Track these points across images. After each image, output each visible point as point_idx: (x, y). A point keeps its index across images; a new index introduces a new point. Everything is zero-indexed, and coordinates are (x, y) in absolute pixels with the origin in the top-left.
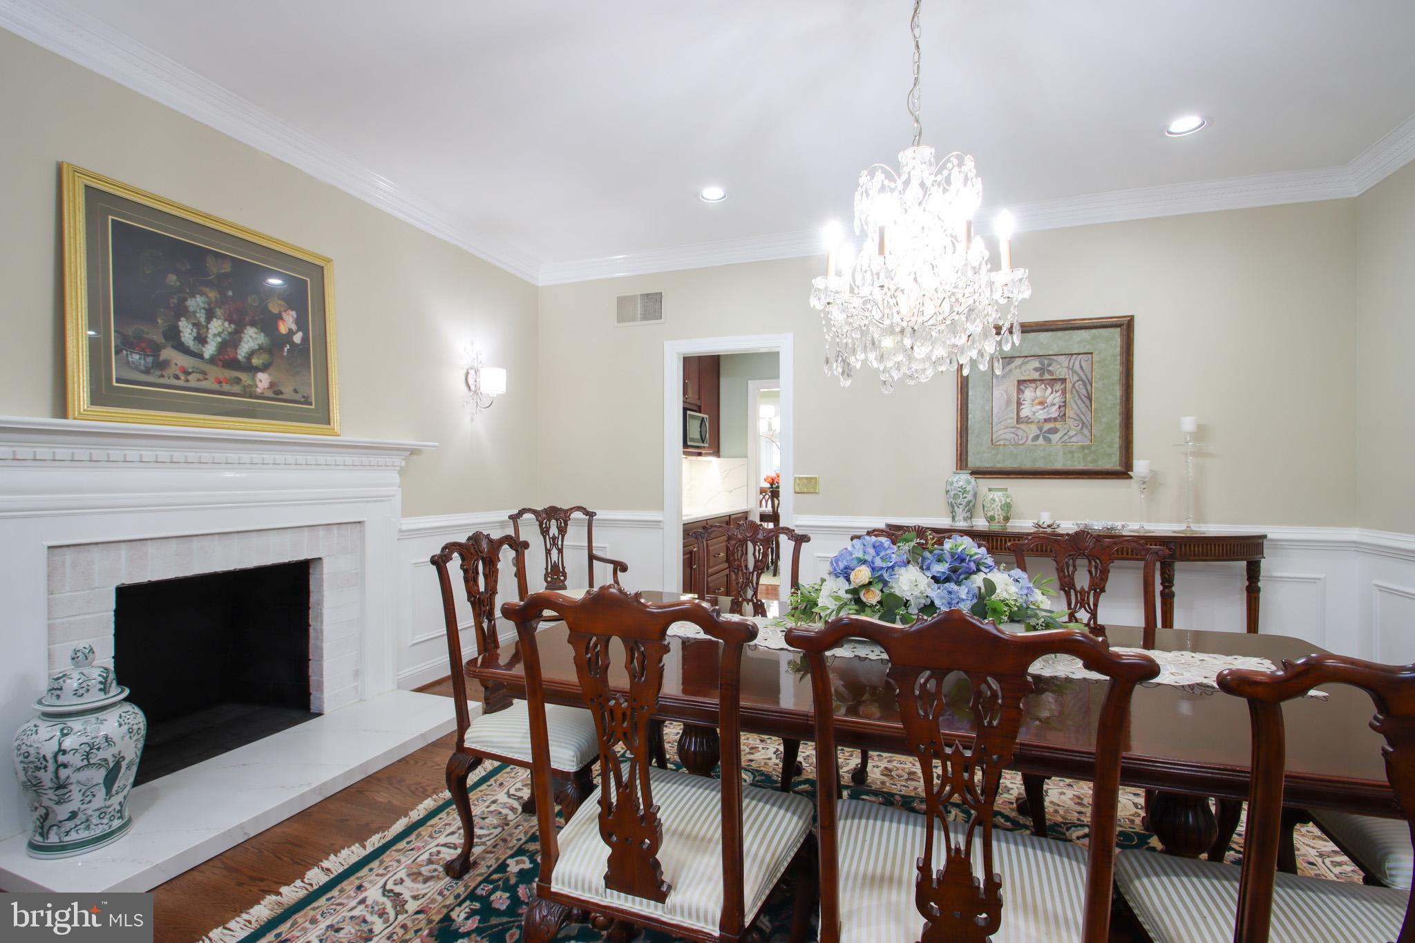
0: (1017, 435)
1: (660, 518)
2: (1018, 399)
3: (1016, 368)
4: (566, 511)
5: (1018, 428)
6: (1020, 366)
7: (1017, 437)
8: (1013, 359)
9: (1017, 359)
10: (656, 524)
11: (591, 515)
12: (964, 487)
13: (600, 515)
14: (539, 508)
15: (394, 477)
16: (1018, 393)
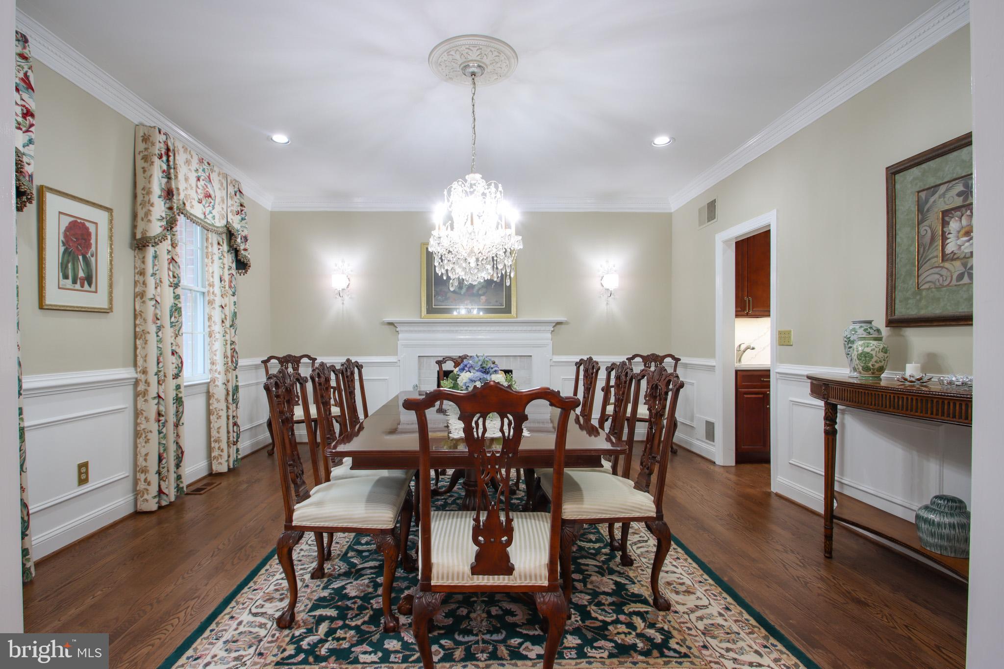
0: (942, 276)
1: (714, 364)
2: (943, 233)
3: (940, 198)
4: (661, 357)
5: (942, 267)
6: (943, 195)
7: (941, 278)
8: (937, 188)
9: (942, 186)
10: (712, 368)
11: (677, 360)
12: (848, 336)
13: (684, 360)
14: (645, 354)
15: (549, 335)
16: (943, 227)
